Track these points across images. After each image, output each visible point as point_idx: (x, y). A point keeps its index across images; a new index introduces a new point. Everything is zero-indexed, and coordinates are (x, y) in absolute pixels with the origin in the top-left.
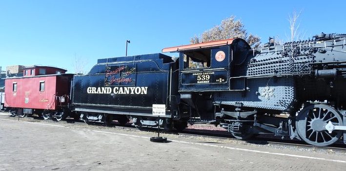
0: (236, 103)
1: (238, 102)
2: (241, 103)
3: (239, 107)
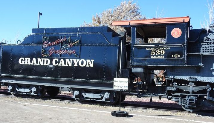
0: (191, 78)
1: (192, 77)
2: (196, 78)
3: (193, 82)
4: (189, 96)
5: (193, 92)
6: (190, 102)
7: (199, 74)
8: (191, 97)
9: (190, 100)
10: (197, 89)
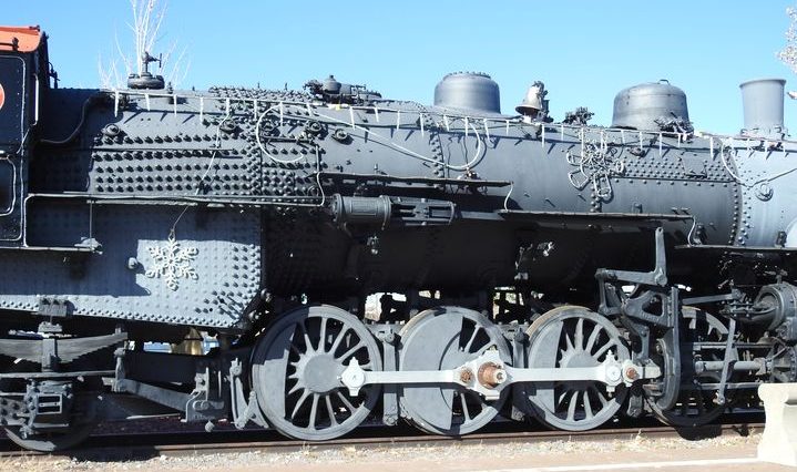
4: (38, 381)
5: (57, 364)
6: (41, 410)
7: (83, 285)
8: (47, 388)
9: (41, 400)
10: (73, 348)
